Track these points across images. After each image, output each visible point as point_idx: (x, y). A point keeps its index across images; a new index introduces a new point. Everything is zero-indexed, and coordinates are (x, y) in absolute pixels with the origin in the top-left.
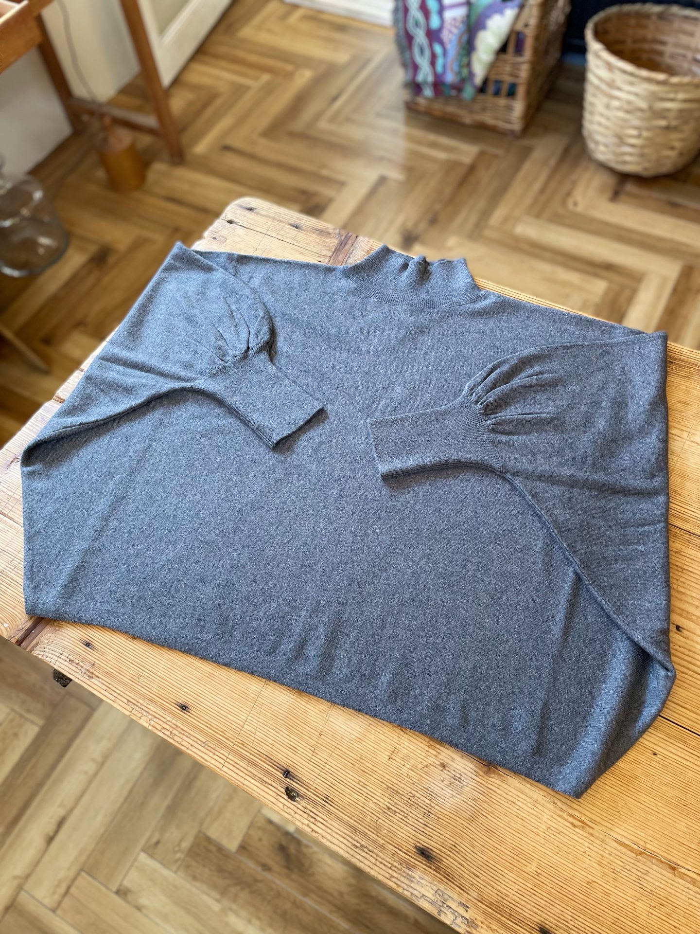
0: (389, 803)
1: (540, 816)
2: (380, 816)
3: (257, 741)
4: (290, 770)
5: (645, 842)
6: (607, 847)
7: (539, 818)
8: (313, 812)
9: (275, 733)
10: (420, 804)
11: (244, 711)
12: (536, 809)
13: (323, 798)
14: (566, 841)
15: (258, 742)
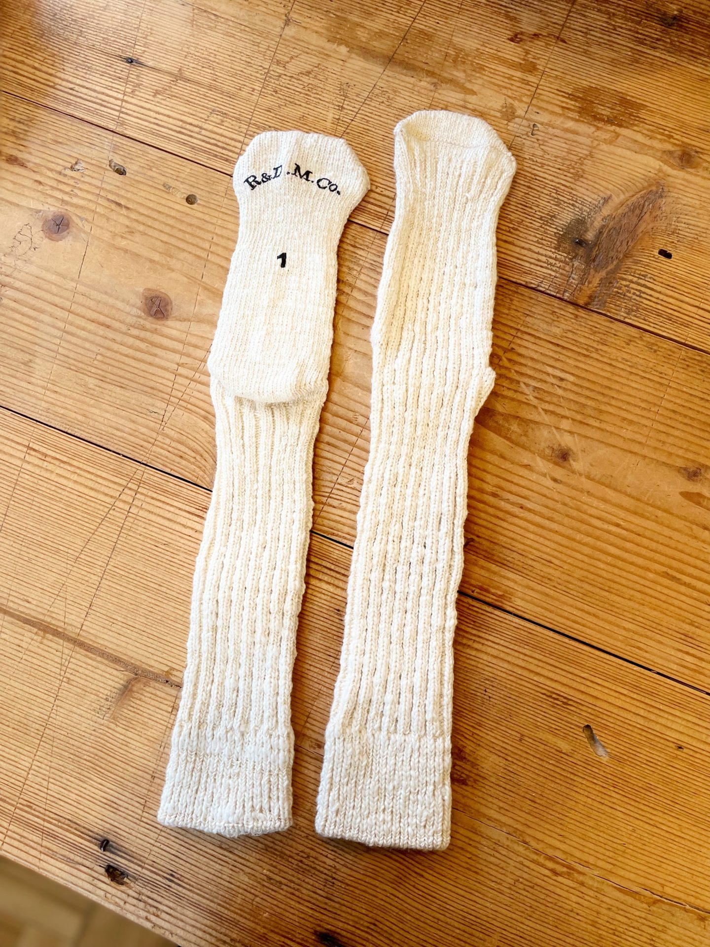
0: (269, 870)
1: (503, 864)
2: (257, 893)
3: (52, 799)
4: (110, 837)
5: (663, 886)
6: (605, 899)
7: (502, 868)
8: (152, 899)
9: (81, 783)
10: (318, 868)
11: (26, 753)
12: (497, 855)
13: (165, 875)
14: (543, 896)
15: (54, 799)
